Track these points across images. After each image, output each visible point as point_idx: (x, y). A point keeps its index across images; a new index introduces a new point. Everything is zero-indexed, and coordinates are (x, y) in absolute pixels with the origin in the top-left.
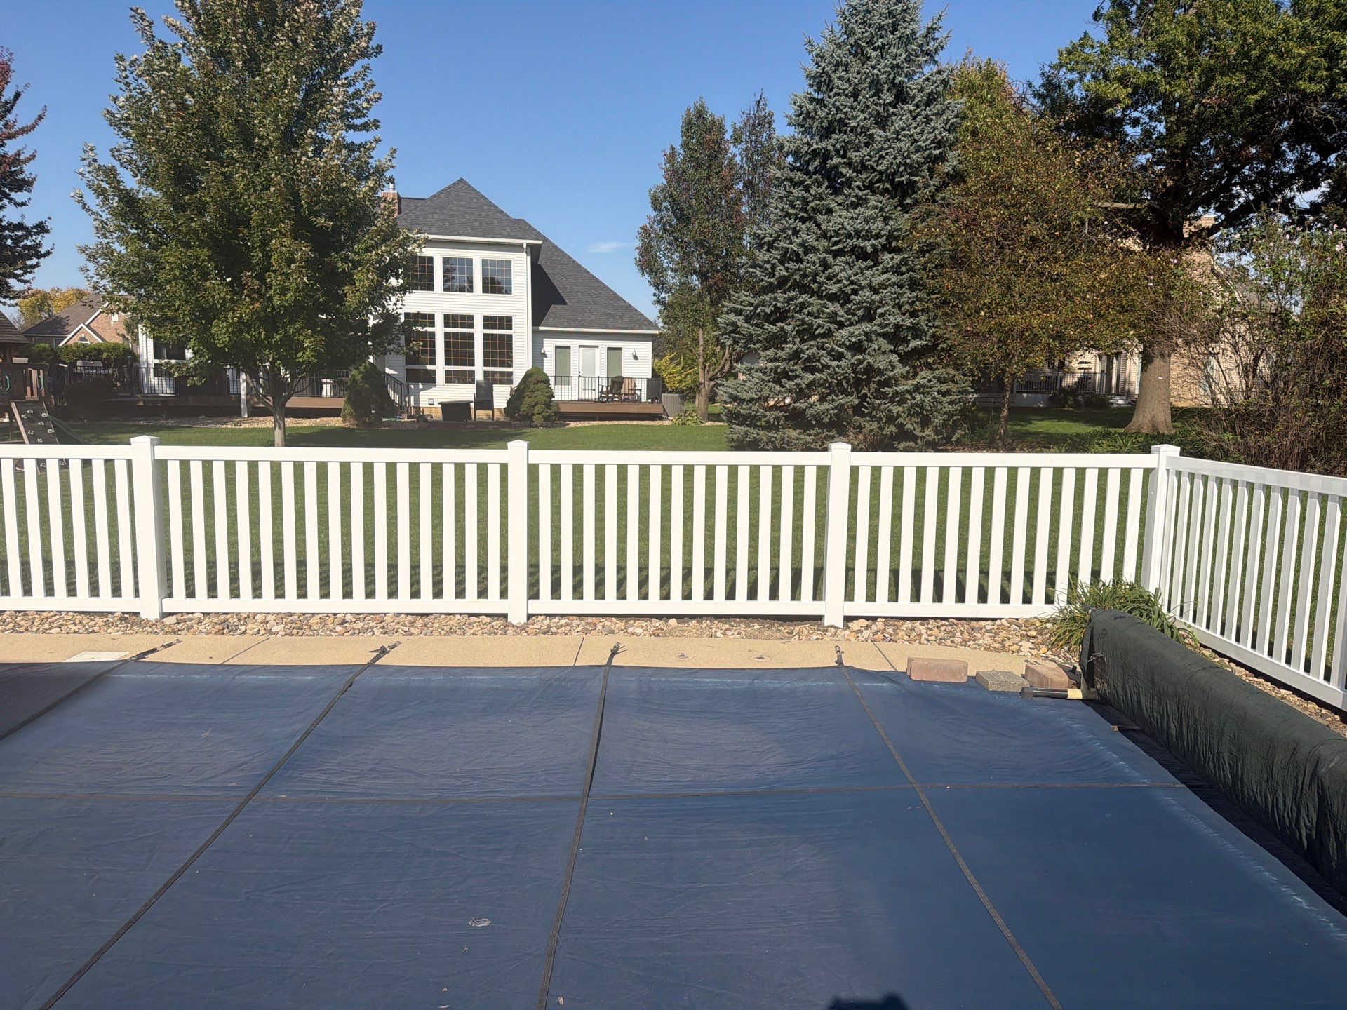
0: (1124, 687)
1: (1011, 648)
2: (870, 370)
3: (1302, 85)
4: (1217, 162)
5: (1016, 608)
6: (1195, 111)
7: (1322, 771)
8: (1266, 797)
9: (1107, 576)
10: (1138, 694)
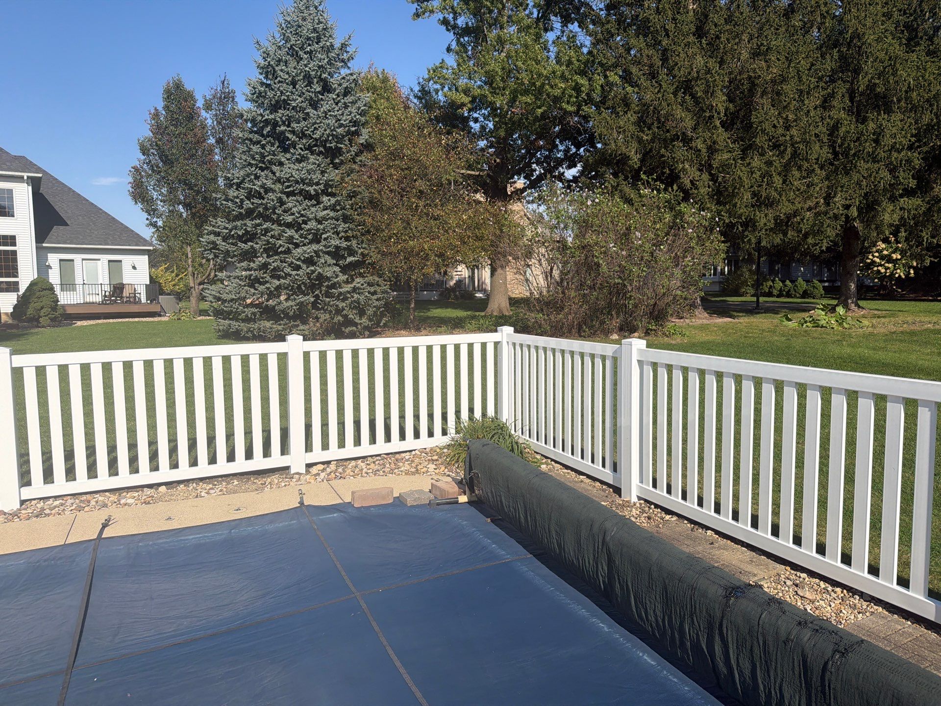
0: (492, 492)
1: (422, 470)
2: (320, 277)
3: (564, 105)
4: (523, 149)
5: (425, 442)
6: (509, 116)
7: (608, 538)
8: (578, 559)
9: (478, 414)
10: (500, 496)
